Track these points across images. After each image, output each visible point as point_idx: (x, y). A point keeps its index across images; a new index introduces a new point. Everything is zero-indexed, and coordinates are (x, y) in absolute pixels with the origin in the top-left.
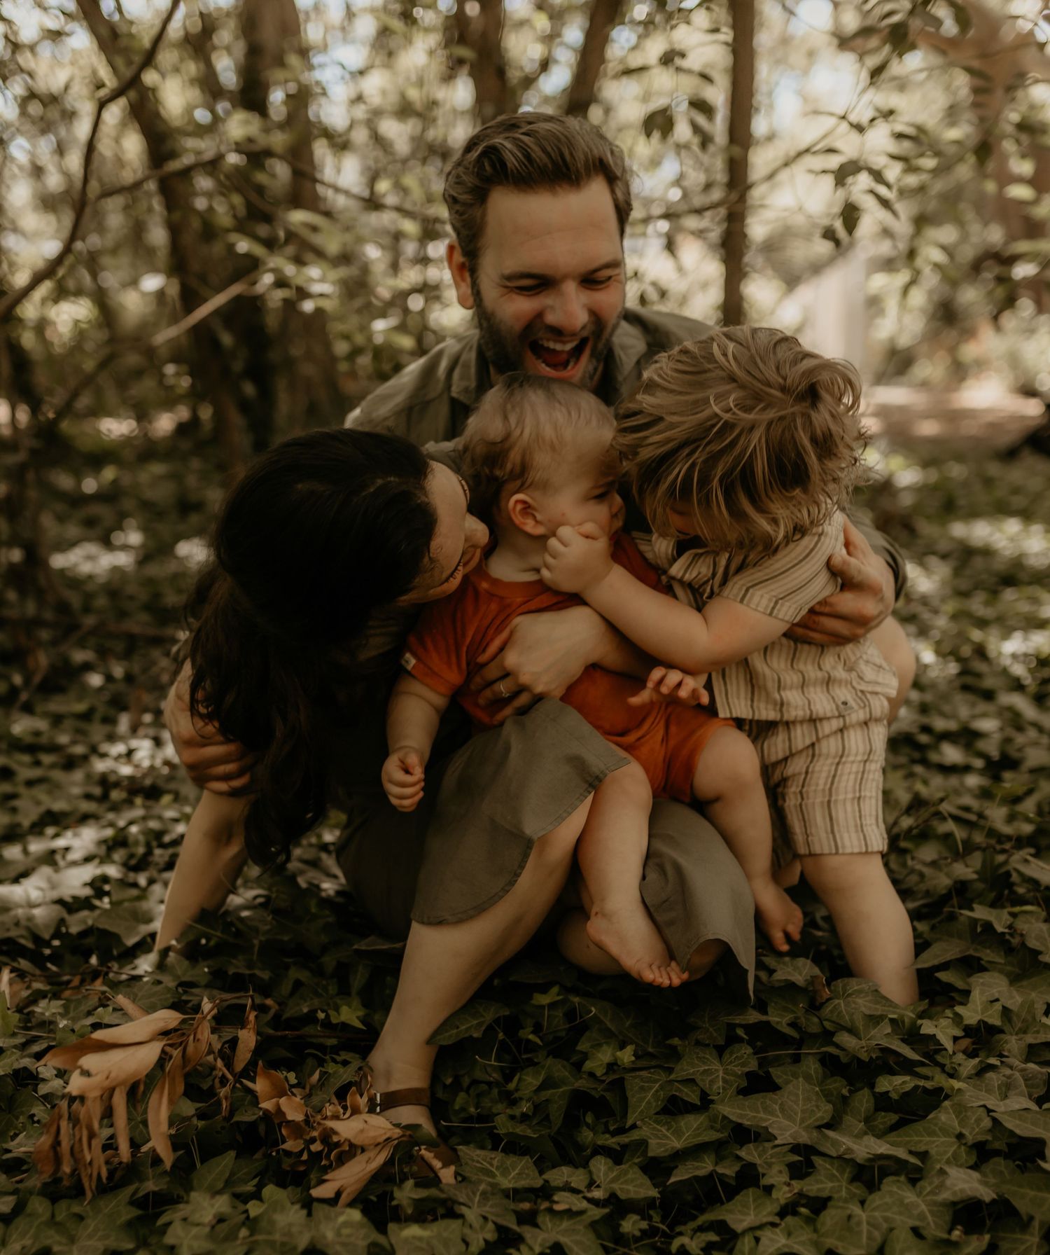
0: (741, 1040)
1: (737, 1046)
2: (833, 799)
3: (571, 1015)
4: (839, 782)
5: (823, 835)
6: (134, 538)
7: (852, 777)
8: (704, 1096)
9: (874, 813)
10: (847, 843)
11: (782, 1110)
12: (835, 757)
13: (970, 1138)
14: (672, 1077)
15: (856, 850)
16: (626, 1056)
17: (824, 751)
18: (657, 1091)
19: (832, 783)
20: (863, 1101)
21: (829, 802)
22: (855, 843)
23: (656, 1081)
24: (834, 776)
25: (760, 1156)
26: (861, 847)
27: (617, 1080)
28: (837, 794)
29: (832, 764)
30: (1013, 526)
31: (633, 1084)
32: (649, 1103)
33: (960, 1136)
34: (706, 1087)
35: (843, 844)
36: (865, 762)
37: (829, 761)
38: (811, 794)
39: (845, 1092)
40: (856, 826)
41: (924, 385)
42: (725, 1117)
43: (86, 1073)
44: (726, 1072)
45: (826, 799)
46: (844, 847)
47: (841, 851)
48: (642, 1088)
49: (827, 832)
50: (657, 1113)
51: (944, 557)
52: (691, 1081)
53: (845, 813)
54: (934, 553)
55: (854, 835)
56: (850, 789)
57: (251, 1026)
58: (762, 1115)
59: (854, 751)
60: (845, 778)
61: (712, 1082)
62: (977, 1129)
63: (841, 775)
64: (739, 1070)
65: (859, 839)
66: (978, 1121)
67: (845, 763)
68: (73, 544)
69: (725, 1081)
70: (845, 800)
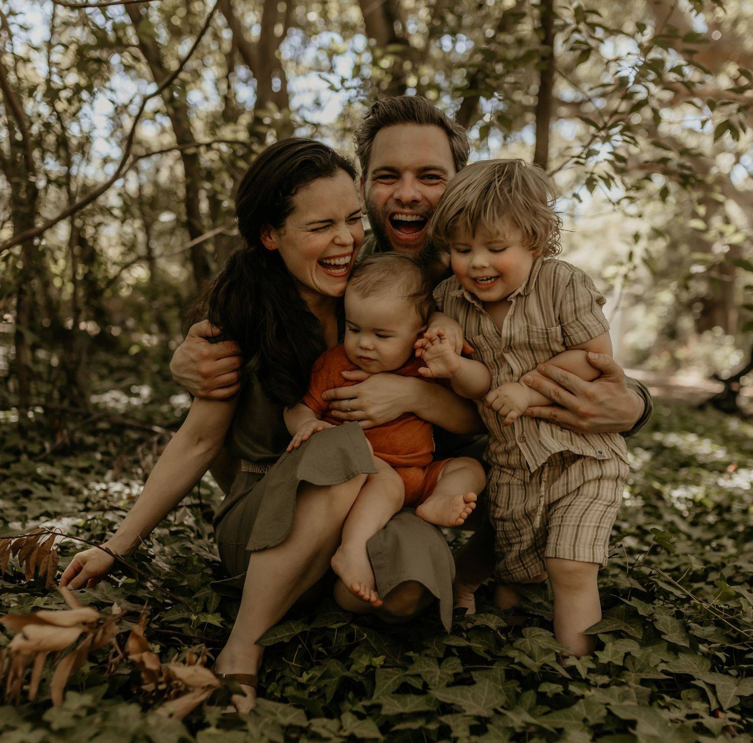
0: (454, 655)
1: (451, 658)
2: (582, 524)
3: (350, 637)
4: (588, 514)
5: (567, 547)
6: (145, 391)
7: (598, 513)
8: (425, 685)
9: (604, 538)
10: (582, 554)
11: (473, 697)
12: (590, 498)
13: (592, 722)
14: (407, 673)
15: (587, 560)
16: (378, 661)
17: (585, 492)
18: (395, 680)
19: (584, 514)
20: (530, 697)
21: (578, 526)
22: (587, 555)
23: (396, 675)
24: (586, 510)
25: (454, 721)
26: (590, 558)
27: (370, 673)
28: (585, 522)
29: (587, 502)
30: (692, 438)
31: (380, 674)
32: (389, 686)
33: (585, 720)
34: (428, 680)
35: (579, 554)
36: (608, 506)
37: (586, 500)
38: (568, 519)
39: (519, 690)
40: (590, 545)
41: (654, 370)
42: (437, 699)
43: (25, 638)
44: (441, 673)
45: (577, 524)
46: (579, 557)
47: (576, 559)
48: (386, 678)
49: (570, 545)
50: (393, 693)
51: (647, 449)
52: (418, 676)
53: (587, 535)
54: (640, 446)
55: (587, 550)
56: (594, 520)
57: (142, 623)
58: (459, 699)
59: (604, 498)
60: (593, 512)
61: (431, 678)
62: (597, 716)
63: (591, 510)
64: (450, 672)
65: (590, 554)
66: (600, 711)
67: (596, 503)
68: (106, 391)
69: (440, 678)
70: (589, 526)
